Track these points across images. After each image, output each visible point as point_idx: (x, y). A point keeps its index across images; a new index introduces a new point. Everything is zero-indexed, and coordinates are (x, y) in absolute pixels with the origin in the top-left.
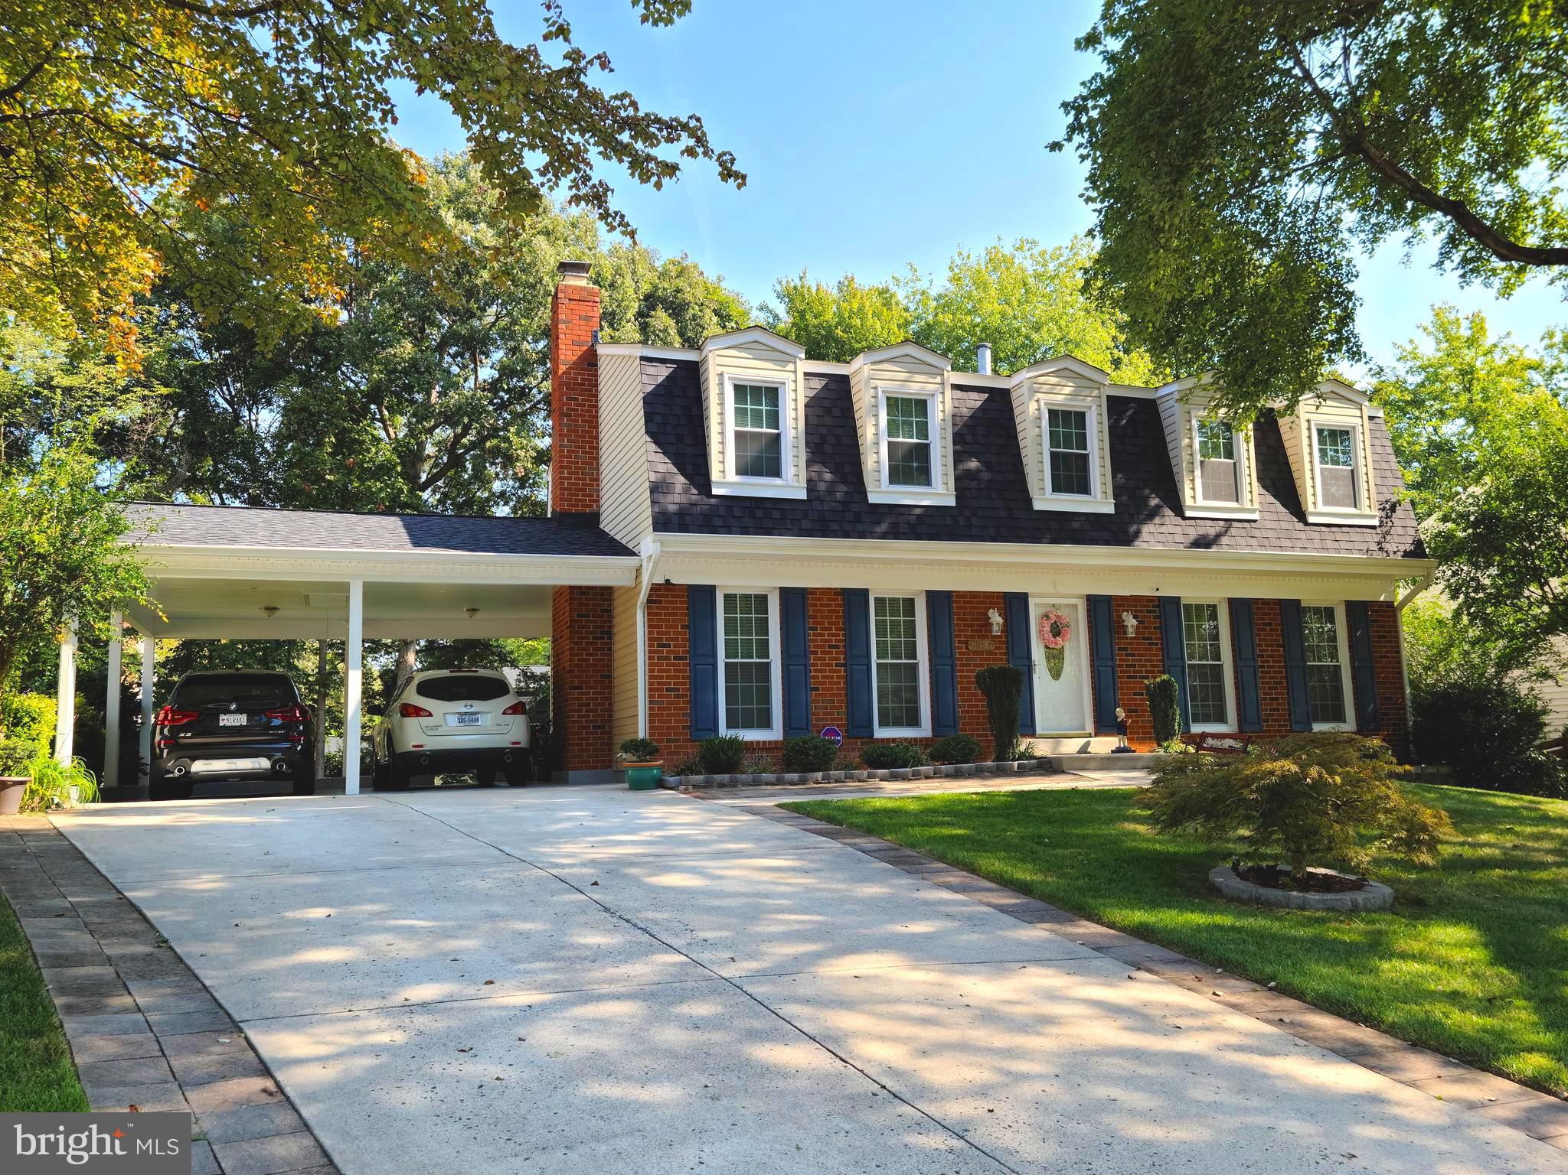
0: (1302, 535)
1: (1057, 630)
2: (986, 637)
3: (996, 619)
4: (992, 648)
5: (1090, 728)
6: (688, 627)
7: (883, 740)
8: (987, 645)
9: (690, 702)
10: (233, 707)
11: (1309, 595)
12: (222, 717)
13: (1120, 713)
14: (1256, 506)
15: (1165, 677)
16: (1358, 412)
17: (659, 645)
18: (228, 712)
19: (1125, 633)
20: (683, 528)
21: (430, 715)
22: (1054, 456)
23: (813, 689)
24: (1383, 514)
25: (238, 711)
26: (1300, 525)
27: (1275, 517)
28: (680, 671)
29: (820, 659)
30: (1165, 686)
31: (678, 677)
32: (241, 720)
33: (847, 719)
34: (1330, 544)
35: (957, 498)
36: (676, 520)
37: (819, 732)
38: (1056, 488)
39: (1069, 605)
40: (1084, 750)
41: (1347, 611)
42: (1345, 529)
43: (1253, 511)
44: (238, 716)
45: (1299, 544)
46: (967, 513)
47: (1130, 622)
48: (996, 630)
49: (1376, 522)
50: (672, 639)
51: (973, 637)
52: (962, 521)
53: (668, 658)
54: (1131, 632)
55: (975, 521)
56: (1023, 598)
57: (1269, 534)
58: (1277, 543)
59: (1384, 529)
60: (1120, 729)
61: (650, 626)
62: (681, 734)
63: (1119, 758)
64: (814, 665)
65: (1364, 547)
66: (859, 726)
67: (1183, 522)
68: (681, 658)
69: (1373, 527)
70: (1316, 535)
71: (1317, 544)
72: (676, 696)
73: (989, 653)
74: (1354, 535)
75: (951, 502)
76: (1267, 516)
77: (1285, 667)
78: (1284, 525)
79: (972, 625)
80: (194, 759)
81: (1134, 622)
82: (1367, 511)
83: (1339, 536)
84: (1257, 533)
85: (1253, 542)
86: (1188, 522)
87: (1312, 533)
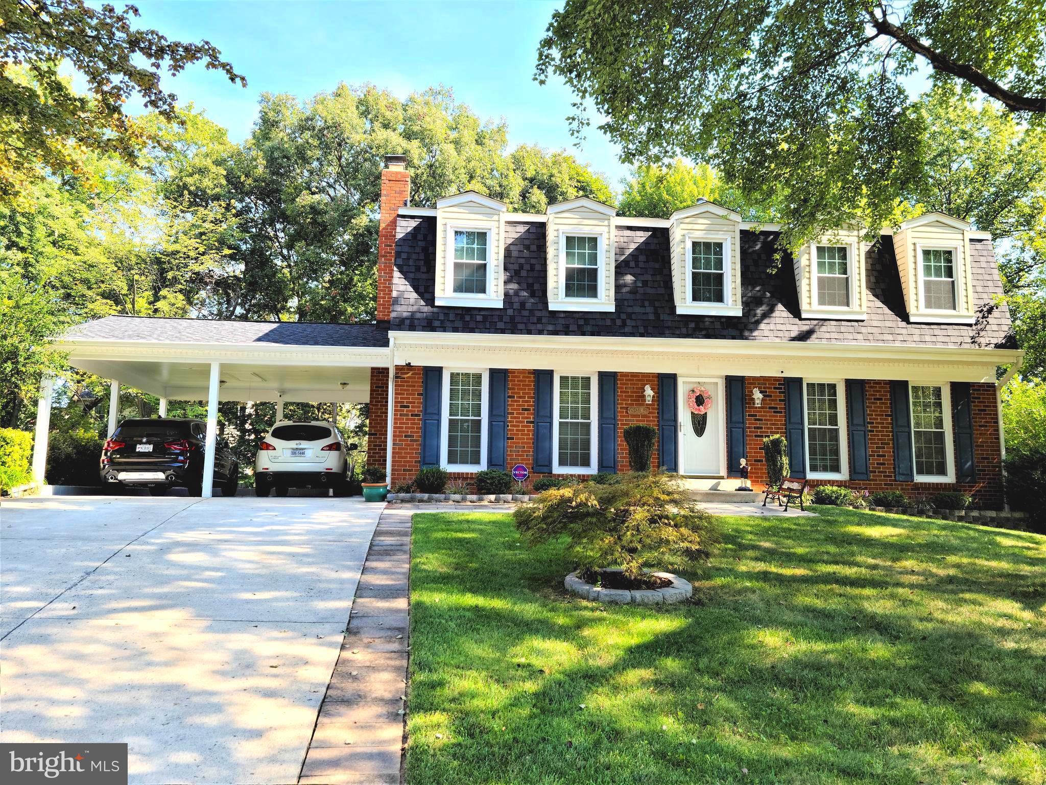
0: (904, 331)
1: (700, 400)
2: (642, 405)
3: (649, 392)
4: (646, 413)
5: (723, 472)
6: (422, 394)
7: (559, 475)
8: (642, 411)
9: (420, 445)
10: (144, 440)
11: (915, 377)
12: (138, 446)
13: (743, 462)
14: (864, 309)
15: (777, 436)
16: (960, 236)
17: (401, 407)
18: (141, 443)
19: (754, 404)
20: (412, 328)
21: (275, 449)
22: (695, 276)
23: (508, 439)
24: (981, 315)
25: (148, 443)
26: (904, 324)
27: (881, 317)
28: (414, 424)
29: (515, 418)
30: (776, 443)
31: (413, 428)
32: (149, 448)
33: (533, 460)
34: (928, 338)
35: (616, 306)
36: (407, 322)
37: (511, 468)
38: (695, 298)
39: (711, 383)
40: (714, 488)
41: (951, 390)
42: (943, 327)
43: (861, 313)
44: (148, 446)
45: (900, 338)
46: (623, 316)
47: (758, 395)
48: (649, 400)
49: (973, 321)
50: (411, 403)
51: (632, 404)
52: (618, 322)
53: (407, 415)
54: (758, 403)
55: (628, 322)
56: (673, 378)
57: (874, 330)
58: (881, 337)
59: (979, 327)
60: (743, 474)
61: (396, 394)
62: (414, 466)
63: (741, 495)
64: (510, 422)
65: (959, 340)
66: (542, 463)
67: (800, 322)
68: (416, 415)
69: (970, 325)
70: (917, 332)
71: (916, 338)
72: (411, 441)
73: (643, 416)
74: (951, 331)
75: (612, 309)
76: (874, 317)
77: (892, 432)
78: (888, 324)
79: (632, 396)
80: (119, 471)
81: (761, 396)
82: (965, 313)
83: (937, 332)
84: (863, 330)
85: (859, 336)
86: (804, 322)
87: (911, 329)
